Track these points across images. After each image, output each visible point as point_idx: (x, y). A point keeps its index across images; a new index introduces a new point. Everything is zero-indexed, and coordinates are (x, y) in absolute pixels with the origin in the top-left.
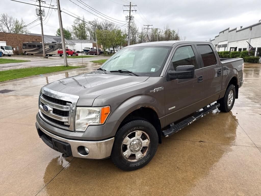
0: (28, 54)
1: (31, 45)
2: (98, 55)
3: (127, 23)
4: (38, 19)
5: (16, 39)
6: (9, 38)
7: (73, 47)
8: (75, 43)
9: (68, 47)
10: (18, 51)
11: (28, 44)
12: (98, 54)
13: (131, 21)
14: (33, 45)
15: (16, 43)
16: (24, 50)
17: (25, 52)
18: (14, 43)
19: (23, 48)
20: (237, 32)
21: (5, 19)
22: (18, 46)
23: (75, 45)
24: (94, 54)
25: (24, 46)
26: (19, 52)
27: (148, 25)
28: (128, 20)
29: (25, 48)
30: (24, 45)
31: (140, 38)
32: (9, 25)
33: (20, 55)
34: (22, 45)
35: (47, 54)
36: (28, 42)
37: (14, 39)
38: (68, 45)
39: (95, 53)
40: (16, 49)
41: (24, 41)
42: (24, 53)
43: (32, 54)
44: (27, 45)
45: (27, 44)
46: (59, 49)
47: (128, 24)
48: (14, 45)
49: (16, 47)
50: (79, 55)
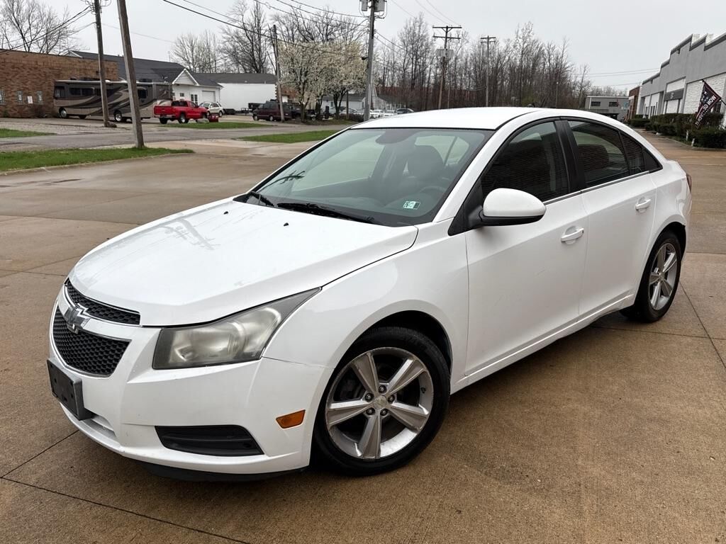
0: (68, 117)
1: (79, 89)
2: (283, 122)
3: (364, 19)
4: (89, 9)
5: (36, 68)
6: (13, 67)
7: (215, 96)
8: (220, 84)
9: (196, 96)
10: (41, 106)
11: (68, 83)
12: (282, 117)
13: (376, 14)
14: (83, 89)
15: (35, 80)
16: (57, 104)
17: (62, 109)
18: (29, 82)
19: (56, 98)
20: (707, 48)
21: (15, 7)
22: (40, 92)
23: (219, 89)
24: (272, 118)
25: (58, 91)
26: (43, 108)
27: (447, 28)
28: (369, 10)
29: (63, 98)
30: (59, 87)
31: (438, 70)
32: (25, 26)
33: (46, 117)
34: (53, 88)
35: (123, 115)
36: (71, 79)
37: (31, 69)
38: (196, 89)
39: (275, 113)
40: (35, 100)
41: (58, 76)
42: (58, 111)
43: (83, 117)
44: (67, 88)
45: (65, 86)
46: (158, 102)
47: (367, 23)
48: (27, 89)
49: (36, 95)
50: (219, 121)
